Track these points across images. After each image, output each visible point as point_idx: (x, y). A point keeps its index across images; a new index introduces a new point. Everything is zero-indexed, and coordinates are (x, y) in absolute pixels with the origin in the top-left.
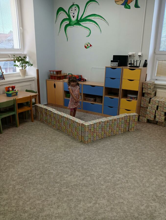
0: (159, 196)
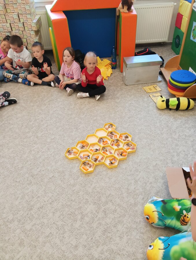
0: (36, 174)
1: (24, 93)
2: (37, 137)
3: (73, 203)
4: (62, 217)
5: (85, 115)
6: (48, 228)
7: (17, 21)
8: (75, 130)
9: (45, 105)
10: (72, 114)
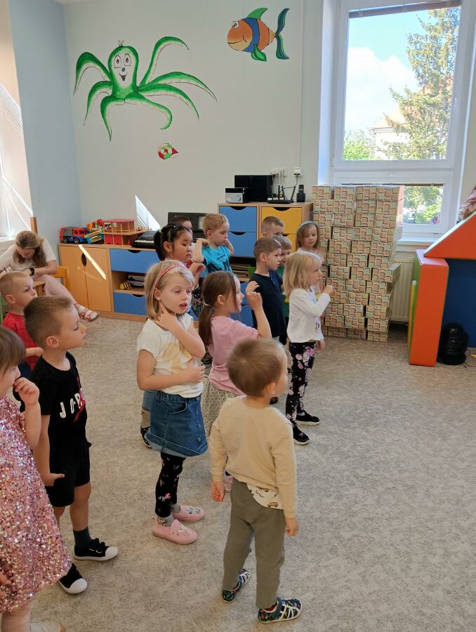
1: (347, 372)
2: (367, 431)
3: (430, 532)
4: (407, 542)
5: (462, 423)
6: (381, 549)
7: (363, 265)
8: (440, 439)
9: (385, 394)
10: (435, 417)
